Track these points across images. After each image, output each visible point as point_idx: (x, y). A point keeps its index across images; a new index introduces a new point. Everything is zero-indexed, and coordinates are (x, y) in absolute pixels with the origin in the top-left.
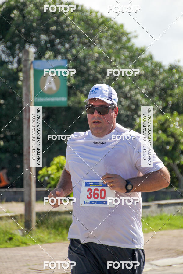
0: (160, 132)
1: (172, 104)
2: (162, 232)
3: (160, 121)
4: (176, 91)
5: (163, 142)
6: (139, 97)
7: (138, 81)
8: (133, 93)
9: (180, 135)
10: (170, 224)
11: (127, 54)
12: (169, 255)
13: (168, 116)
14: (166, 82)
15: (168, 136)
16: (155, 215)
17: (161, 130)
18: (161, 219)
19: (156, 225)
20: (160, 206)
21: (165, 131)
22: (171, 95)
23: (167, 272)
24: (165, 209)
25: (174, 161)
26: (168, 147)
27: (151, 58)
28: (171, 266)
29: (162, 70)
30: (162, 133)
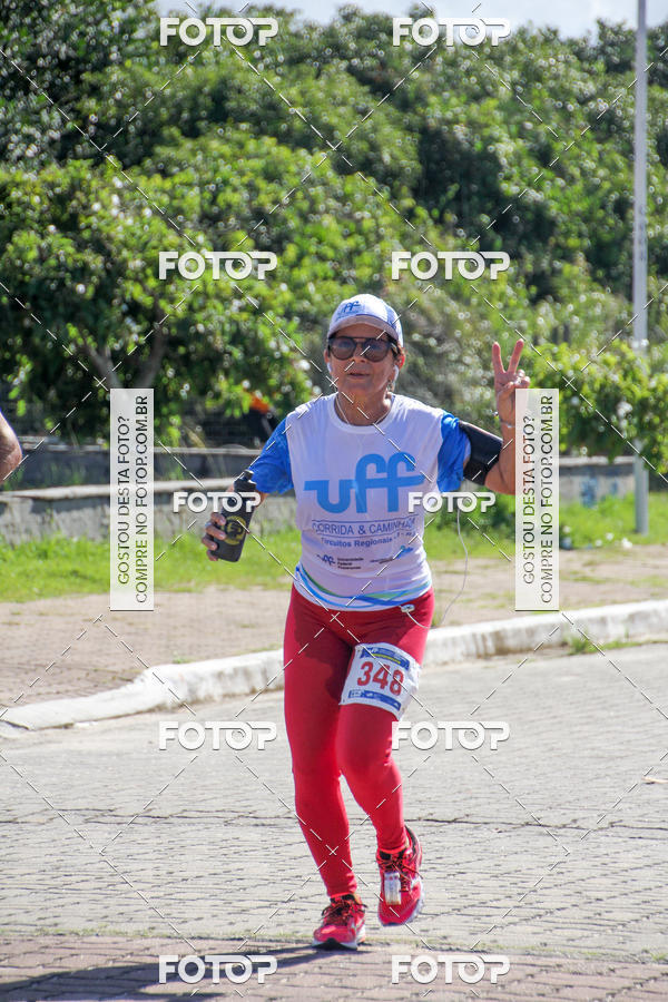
0: (52, 228)
1: (98, 125)
2: (43, 604)
3: (52, 186)
4: (115, 74)
5: (60, 266)
9: (125, 244)
10: (75, 573)
12: (61, 688)
13: (80, 168)
14: (74, 37)
15: (80, 247)
16: (20, 540)
17: (55, 221)
18: (44, 555)
19: (26, 575)
20: (41, 505)
21: (69, 226)
22: (94, 91)
23: (53, 747)
24: (62, 519)
25: (101, 340)
26: (80, 288)
28: (66, 727)
30: (59, 235)
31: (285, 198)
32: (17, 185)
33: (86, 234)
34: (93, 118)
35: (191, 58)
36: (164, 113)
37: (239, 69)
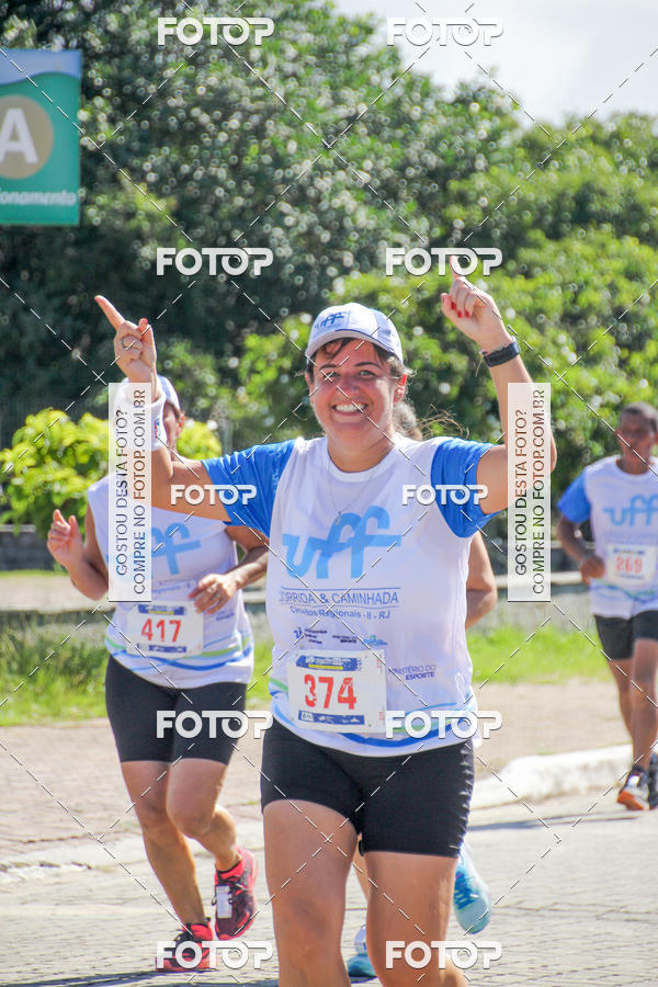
0: (418, 331)
1: (465, 232)
3: (419, 290)
4: (480, 181)
5: (427, 368)
6: (346, 200)
7: (344, 141)
8: (324, 184)
11: (306, 38)
14: (444, 148)
15: (446, 347)
17: (422, 323)
21: (435, 329)
22: (462, 199)
26: (445, 388)
27: (394, 56)
29: (430, 104)
30: (426, 336)
31: (646, 297)
32: (387, 290)
33: (452, 337)
34: (459, 224)
35: (555, 164)
36: (528, 217)
37: (602, 173)
